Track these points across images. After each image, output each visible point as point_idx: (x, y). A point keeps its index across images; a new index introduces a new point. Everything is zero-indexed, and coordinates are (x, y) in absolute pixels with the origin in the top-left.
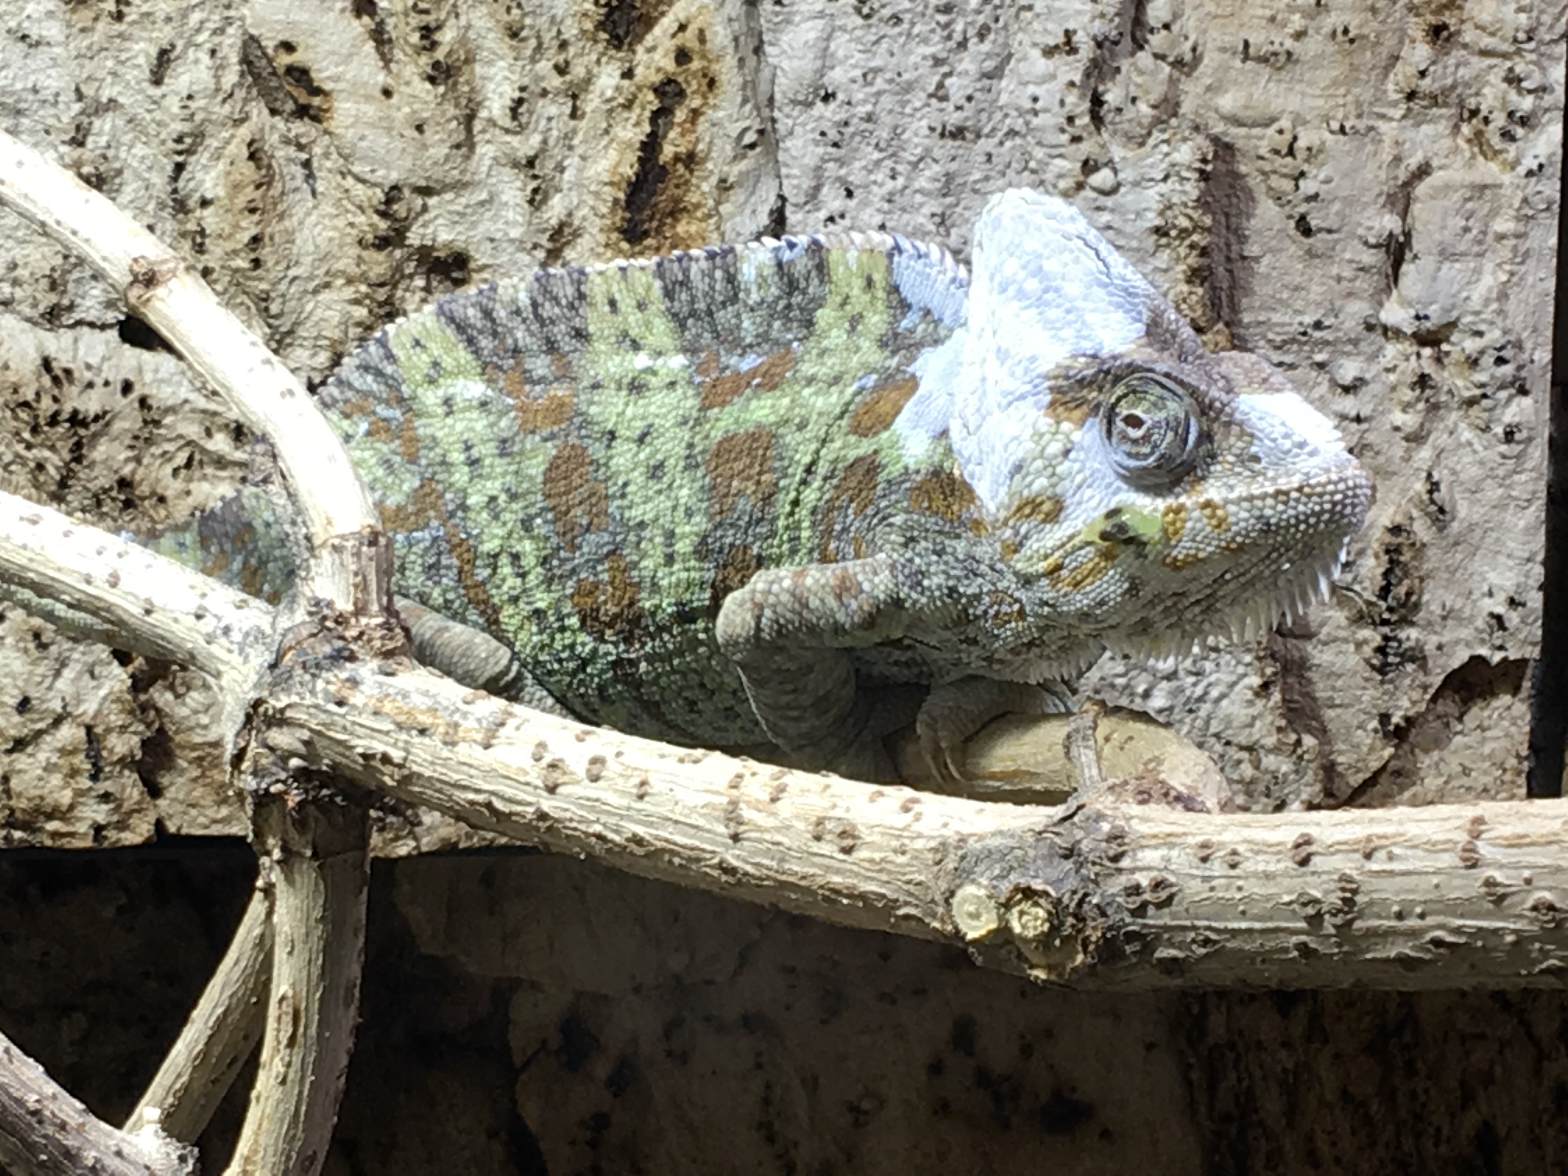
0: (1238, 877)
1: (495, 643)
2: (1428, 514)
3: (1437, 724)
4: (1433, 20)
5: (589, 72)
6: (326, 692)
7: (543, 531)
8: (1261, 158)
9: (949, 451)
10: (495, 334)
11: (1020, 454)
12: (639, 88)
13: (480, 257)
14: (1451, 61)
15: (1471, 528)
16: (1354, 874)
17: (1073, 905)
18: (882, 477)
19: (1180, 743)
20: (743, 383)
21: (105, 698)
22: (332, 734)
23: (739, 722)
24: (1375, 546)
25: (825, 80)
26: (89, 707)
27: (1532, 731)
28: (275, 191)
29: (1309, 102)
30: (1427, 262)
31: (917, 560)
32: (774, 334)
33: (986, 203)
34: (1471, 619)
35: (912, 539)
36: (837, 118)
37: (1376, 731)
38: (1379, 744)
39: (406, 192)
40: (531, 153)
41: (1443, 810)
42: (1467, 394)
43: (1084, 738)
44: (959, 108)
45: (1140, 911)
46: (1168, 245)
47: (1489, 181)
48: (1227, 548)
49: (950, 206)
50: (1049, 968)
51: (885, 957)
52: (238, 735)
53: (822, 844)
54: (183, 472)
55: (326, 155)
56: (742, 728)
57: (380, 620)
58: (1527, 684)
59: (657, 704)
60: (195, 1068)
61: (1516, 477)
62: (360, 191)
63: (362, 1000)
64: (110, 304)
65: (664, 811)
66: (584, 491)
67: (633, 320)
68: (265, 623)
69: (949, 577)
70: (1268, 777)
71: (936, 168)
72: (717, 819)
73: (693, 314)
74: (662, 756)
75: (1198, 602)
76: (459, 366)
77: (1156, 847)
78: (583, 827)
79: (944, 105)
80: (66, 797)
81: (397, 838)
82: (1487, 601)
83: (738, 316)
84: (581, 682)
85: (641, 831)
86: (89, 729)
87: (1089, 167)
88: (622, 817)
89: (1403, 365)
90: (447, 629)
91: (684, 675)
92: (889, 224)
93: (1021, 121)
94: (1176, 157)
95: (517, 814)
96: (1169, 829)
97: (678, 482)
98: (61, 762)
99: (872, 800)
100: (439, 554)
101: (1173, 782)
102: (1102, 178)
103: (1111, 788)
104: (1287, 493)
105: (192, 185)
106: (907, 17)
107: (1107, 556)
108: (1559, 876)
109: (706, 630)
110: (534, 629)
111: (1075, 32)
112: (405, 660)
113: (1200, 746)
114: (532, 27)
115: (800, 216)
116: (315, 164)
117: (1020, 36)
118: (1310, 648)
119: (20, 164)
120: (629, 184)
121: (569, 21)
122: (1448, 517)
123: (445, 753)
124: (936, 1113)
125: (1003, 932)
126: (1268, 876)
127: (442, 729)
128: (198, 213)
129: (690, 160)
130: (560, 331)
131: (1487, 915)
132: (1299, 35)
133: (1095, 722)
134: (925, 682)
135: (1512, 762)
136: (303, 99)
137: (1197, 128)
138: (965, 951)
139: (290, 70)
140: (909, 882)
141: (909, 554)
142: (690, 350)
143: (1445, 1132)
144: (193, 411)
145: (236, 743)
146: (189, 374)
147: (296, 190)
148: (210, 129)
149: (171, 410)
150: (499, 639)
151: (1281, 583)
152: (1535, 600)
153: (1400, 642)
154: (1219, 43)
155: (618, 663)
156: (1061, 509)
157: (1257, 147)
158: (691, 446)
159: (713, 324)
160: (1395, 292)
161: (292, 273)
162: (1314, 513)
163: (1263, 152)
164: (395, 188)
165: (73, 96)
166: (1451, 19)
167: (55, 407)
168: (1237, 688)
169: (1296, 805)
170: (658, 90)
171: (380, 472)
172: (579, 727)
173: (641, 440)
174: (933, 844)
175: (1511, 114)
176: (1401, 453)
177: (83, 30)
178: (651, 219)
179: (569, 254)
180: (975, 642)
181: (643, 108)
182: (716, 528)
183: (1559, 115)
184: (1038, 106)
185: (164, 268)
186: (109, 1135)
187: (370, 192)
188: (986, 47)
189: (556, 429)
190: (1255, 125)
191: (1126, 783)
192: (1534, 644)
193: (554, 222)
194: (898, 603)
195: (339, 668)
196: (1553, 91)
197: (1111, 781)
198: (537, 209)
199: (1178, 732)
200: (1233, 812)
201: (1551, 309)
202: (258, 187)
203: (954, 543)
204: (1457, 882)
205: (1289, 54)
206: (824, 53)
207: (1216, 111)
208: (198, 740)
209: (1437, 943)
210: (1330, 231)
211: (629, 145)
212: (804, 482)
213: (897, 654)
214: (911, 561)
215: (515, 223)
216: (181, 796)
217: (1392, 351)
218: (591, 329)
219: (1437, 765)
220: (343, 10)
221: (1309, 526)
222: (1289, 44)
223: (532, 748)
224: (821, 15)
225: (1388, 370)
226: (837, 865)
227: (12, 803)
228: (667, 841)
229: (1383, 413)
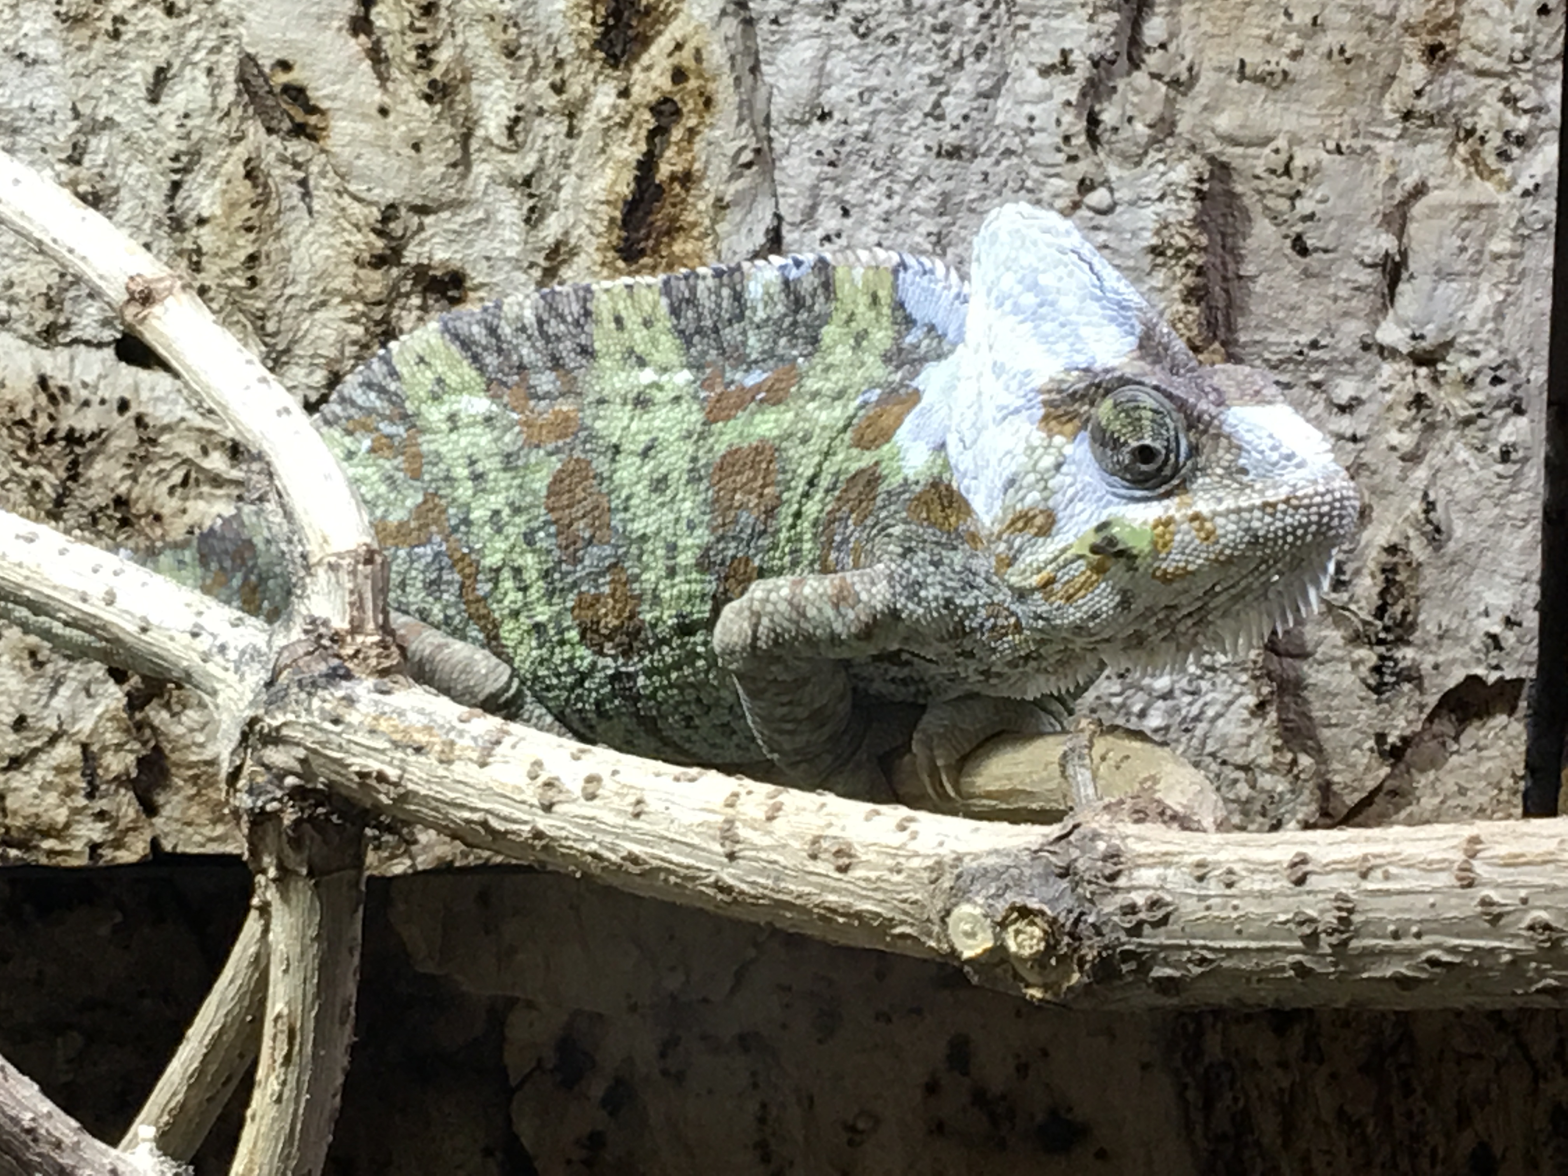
0: (1233, 896)
1: (494, 660)
2: (1424, 534)
3: (1433, 744)
4: (1429, 40)
5: (585, 90)
6: (322, 710)
7: (545, 545)
8: (1257, 177)
9: (946, 466)
10: (500, 351)
11: (1013, 468)
12: (636, 107)
13: (477, 275)
14: (1448, 81)
15: (1467, 548)
16: (1351, 893)
17: (1068, 924)
18: (883, 487)
19: (1176, 762)
20: (748, 397)
21: (100, 717)
22: (328, 752)
23: (735, 739)
24: (1372, 565)
25: (822, 100)
26: (85, 726)
27: (1528, 752)
28: (272, 209)
29: (1306, 121)
30: (1423, 282)
31: (915, 571)
32: (780, 351)
33: (982, 220)
34: (1466, 640)
35: (910, 550)
36: (833, 137)
37: (1371, 750)
38: (1374, 764)
39: (403, 211)
40: (528, 172)
41: (1439, 829)
42: (1463, 413)
43: (1081, 757)
44: (956, 127)
45: (1136, 931)
46: (1163, 265)
47: (1484, 201)
48: (1216, 560)
49: (947, 225)
50: (1046, 987)
51: (880, 975)
52: (233, 753)
53: (819, 863)
54: (179, 490)
55: (323, 174)
56: (738, 746)
57: (376, 638)
58: (1523, 704)
59: (654, 720)
60: (190, 1087)
61: (1512, 497)
62: (356, 209)
63: (357, 1018)
64: (106, 323)
65: (660, 830)
66: (588, 504)
67: (639, 337)
68: (261, 640)
69: (945, 588)
70: (1264, 796)
71: (932, 188)
72: (713, 838)
73: (699, 331)
74: (658, 775)
75: (1190, 615)
76: (463, 382)
77: (1152, 866)
78: (578, 845)
79: (941, 124)
80: (61, 816)
81: (392, 857)
82: (1483, 620)
83: (744, 333)
84: (579, 698)
85: (637, 849)
86: (85, 747)
87: (1085, 186)
88: (617, 836)
89: (1399, 385)
90: (447, 645)
91: (681, 690)
92: (886, 243)
93: (1017, 140)
94: (1173, 176)
95: (513, 833)
96: (1165, 848)
97: (681, 496)
98: (57, 780)
99: (868, 819)
100: (441, 569)
101: (1168, 802)
102: (1099, 197)
103: (1107, 808)
104: (1274, 505)
105: (188, 203)
106: (904, 36)
107: (1099, 569)
108: (1558, 896)
109: (705, 643)
110: (534, 643)
111: (1071, 51)
112: (400, 678)
113: (1196, 765)
114: (528, 46)
115: (796, 235)
116: (311, 183)
117: (1017, 55)
118: (1305, 668)
119: (17, 182)
120: (626, 202)
121: (565, 40)
122: (1444, 537)
123: (441, 771)
124: (931, 1132)
125: (999, 951)
126: (1264, 895)
127: (438, 748)
128: (195, 231)
129: (686, 179)
130: (566, 347)
131: (1482, 935)
132: (1296, 55)
133: (1091, 741)
134: (921, 701)
135: (1508, 782)
136: (300, 117)
137: (1193, 148)
138: (961, 970)
139: (287, 89)
140: (904, 901)
141: (906, 565)
142: (697, 366)
143: (1441, 1152)
144: (189, 429)
145: (231, 761)
146: (185, 392)
147: (293, 208)
148: (206, 146)
149: (167, 428)
150: (498, 655)
151: (1271, 595)
152: (1532, 620)
153: (1396, 662)
154: (1216, 64)
155: (617, 677)
156: (1054, 522)
157: (1254, 167)
158: (694, 459)
159: (719, 339)
160: (1391, 312)
161: (289, 291)
162: (1301, 525)
163: (1259, 171)
164: (392, 206)
165: (70, 114)
166: (1445, 38)
167: (51, 426)
168: (1233, 708)
169: (1293, 824)
170: (655, 109)
171: (383, 489)
172: (575, 745)
173: (645, 454)
174: (930, 862)
175: (1507, 134)
176: (1397, 472)
177: (80, 49)
178: (647, 237)
179: (566, 273)
180: (971, 655)
181: (640, 127)
182: (718, 541)
183: (1555, 135)
184: (1035, 125)
185: (161, 286)
186: (104, 1154)
187: (366, 211)
188: (983, 66)
189: (560, 443)
190: (1250, 145)
191: (1121, 802)
192: (1530, 664)
193: (550, 240)
194: (894, 614)
195: (336, 686)
196: (1548, 111)
197: (1107, 800)
198: (534, 227)
199: (1174, 750)
200: (1228, 831)
201: (1547, 328)
202: (253, 206)
203: (951, 554)
204: (1454, 901)
205: (1285, 73)
206: (821, 72)
207: (1213, 130)
208: (194, 758)
209: (1434, 962)
210: (1326, 251)
211: (625, 163)
212: (806, 495)
213: (894, 671)
214: (908, 571)
215: (512, 242)
216: (177, 814)
217: (1388, 370)
218: (597, 346)
219: (1433, 784)
220: (340, 29)
221: (1296, 538)
222: (1285, 63)
223: (528, 767)
224: (818, 34)
225: (1384, 390)
226: (833, 883)
227: (8, 821)
228: (663, 859)
229: (1378, 433)
